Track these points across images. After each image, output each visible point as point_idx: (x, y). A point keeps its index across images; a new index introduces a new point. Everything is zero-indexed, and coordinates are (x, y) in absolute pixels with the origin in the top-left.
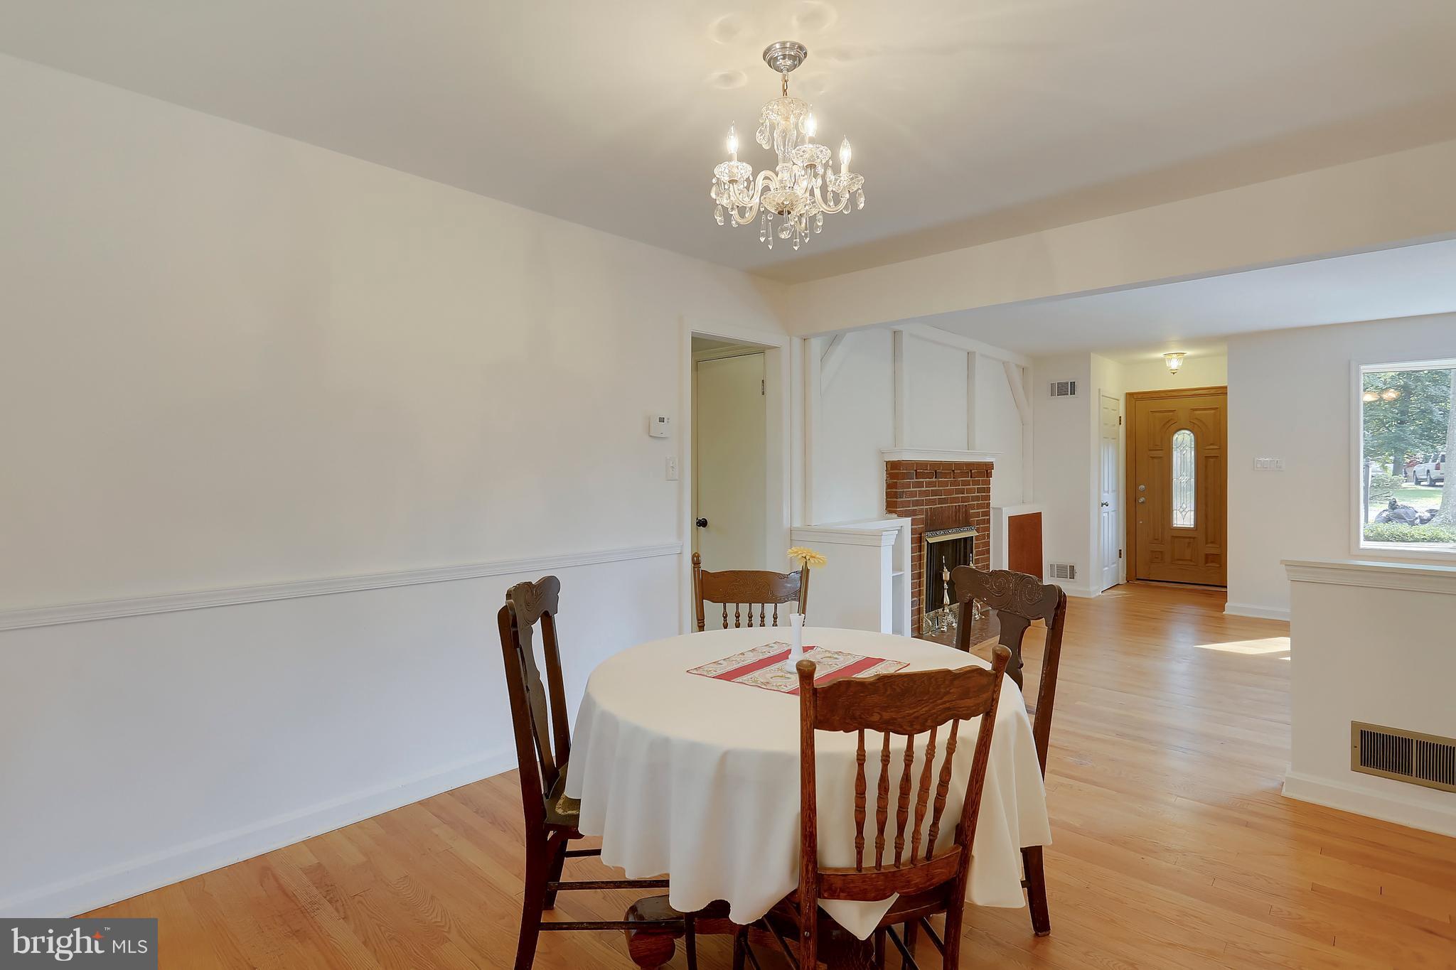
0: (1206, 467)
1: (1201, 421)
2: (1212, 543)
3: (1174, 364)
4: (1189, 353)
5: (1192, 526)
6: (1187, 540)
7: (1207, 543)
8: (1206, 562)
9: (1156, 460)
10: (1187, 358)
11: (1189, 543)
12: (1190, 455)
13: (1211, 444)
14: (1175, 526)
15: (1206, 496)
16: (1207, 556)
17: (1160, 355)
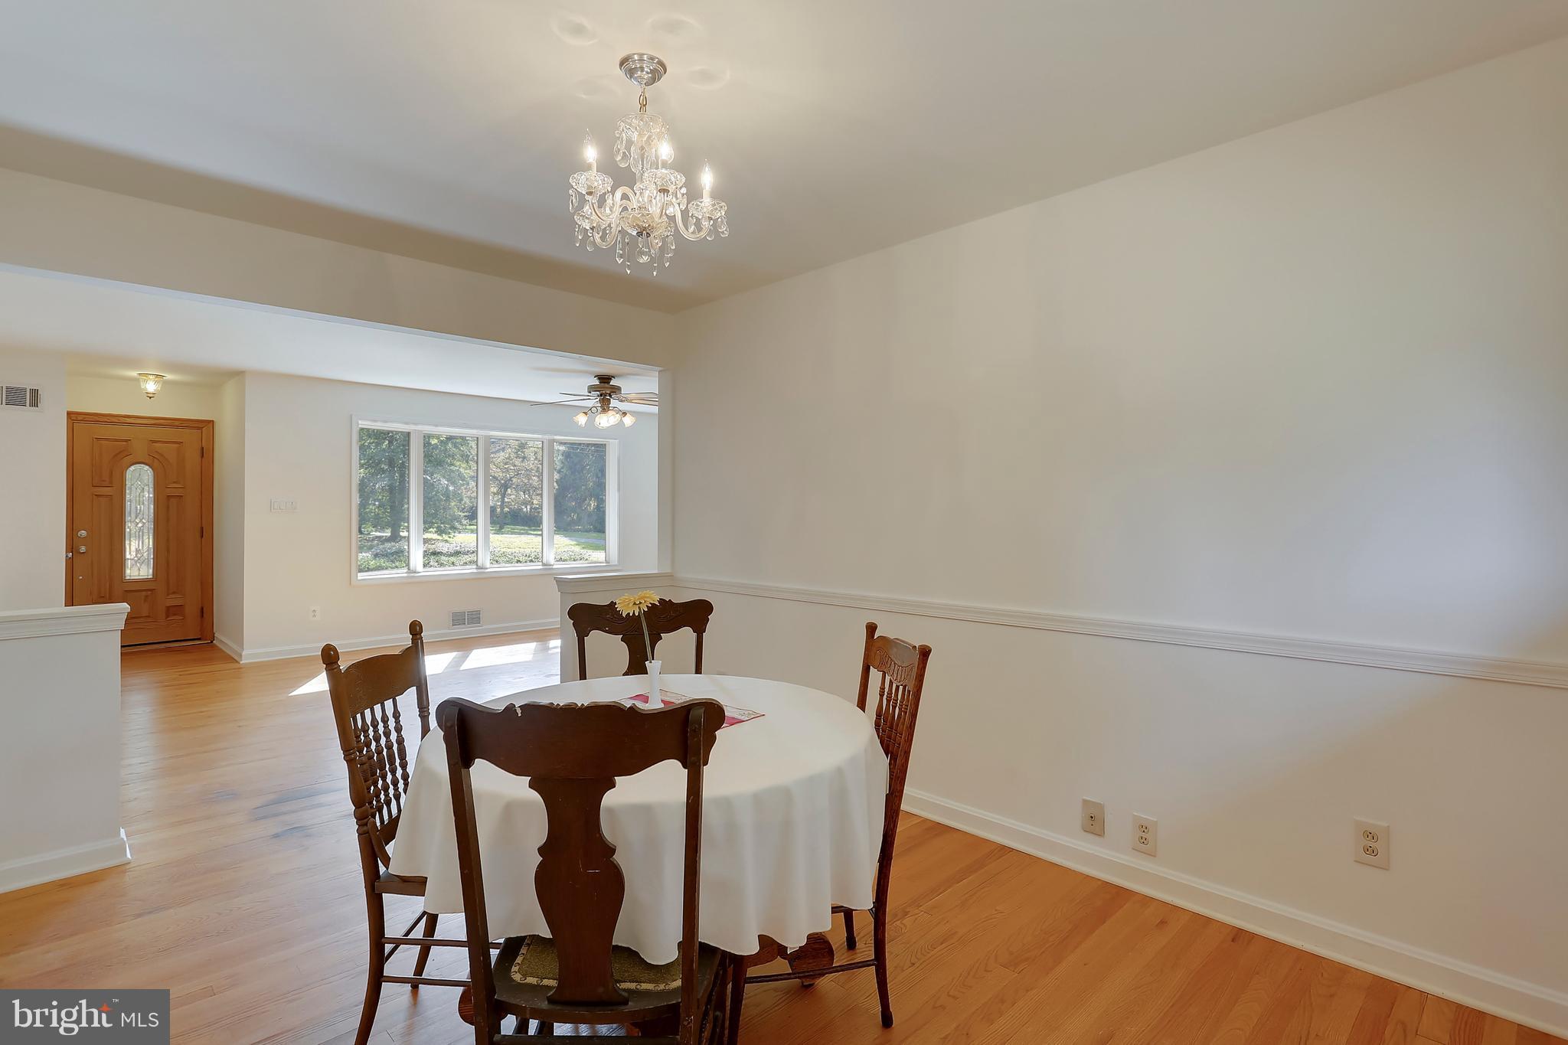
0: (168, 507)
1: (162, 455)
2: (174, 593)
3: (151, 386)
4: (169, 377)
5: (151, 577)
6: (144, 593)
7: (168, 595)
8: (167, 616)
9: (101, 499)
10: (167, 383)
11: (147, 596)
12: (148, 494)
13: (174, 482)
14: (128, 578)
15: (168, 540)
16: (168, 608)
17: (134, 374)
